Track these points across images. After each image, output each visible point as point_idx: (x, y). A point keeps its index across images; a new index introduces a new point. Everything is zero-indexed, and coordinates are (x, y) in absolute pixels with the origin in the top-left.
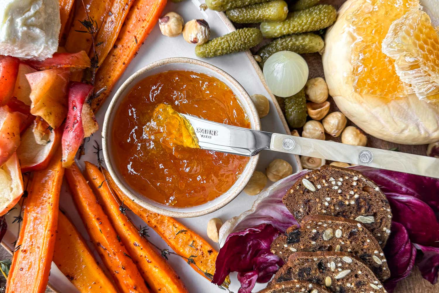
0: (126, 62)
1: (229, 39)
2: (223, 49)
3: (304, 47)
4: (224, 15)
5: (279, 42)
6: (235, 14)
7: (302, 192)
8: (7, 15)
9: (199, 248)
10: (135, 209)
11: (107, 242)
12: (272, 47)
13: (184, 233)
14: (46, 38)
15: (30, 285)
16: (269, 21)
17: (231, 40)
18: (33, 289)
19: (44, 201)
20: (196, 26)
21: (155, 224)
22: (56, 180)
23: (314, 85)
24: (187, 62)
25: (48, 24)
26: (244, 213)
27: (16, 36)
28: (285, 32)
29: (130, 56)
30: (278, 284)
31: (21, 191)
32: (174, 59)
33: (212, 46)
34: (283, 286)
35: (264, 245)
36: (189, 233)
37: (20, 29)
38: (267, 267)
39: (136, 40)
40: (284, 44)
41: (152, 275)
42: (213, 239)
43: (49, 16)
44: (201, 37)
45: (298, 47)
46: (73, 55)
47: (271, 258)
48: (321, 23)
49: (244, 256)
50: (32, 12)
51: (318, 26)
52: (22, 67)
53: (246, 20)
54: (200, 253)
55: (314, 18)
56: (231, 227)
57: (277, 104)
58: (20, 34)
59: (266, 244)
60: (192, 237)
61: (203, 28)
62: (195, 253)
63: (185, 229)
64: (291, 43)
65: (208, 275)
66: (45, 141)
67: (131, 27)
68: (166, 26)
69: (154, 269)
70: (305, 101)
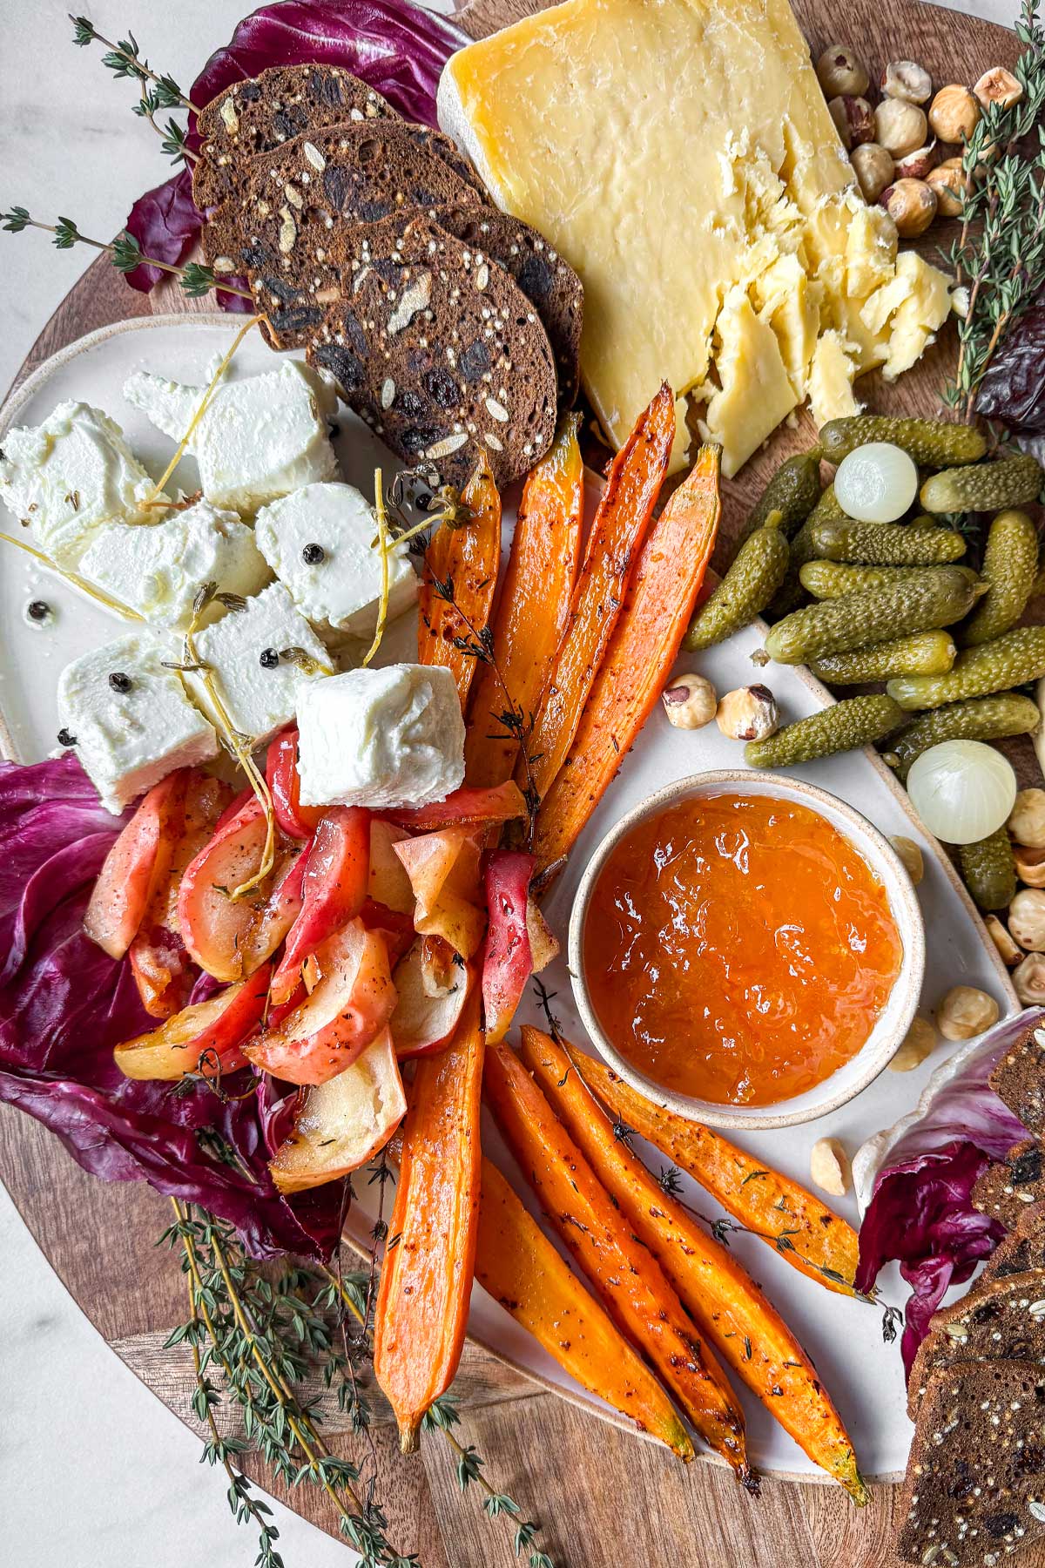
0: (595, 794)
1: (826, 724)
2: (813, 747)
3: (995, 726)
4: (805, 669)
5: (937, 718)
6: (833, 667)
7: (1034, 1061)
8: (370, 726)
9: (799, 1211)
10: (643, 1126)
11: (591, 1210)
12: (923, 731)
13: (760, 1177)
14: (444, 762)
15: (433, 1326)
16: (911, 676)
17: (832, 726)
18: (440, 1334)
19: (448, 1127)
20: (750, 703)
21: (693, 1160)
22: (470, 1076)
23: (1027, 808)
24: (727, 780)
25: (443, 733)
26: (901, 1121)
27: (391, 768)
28: (950, 697)
29: (603, 781)
30: (998, 1282)
31: (402, 1108)
32: (699, 777)
33: (788, 742)
34: (1013, 1286)
35: (955, 1192)
36: (772, 1179)
37: (397, 751)
38: (965, 1244)
39: (616, 744)
40: (950, 722)
41: (696, 1283)
42: (827, 1189)
43: (444, 714)
44: (764, 725)
45: (982, 726)
46: (491, 791)
47: (971, 1222)
48: (1031, 671)
49: (910, 1221)
50: (416, 711)
51: (1025, 677)
52: (375, 826)
53: (859, 679)
54: (803, 1225)
55: (1015, 661)
56: (879, 1156)
57: (946, 859)
58: (397, 763)
59: (959, 1190)
60: (779, 1187)
61: (766, 705)
62: (792, 1226)
63: (763, 1170)
64: (966, 719)
65: (830, 1276)
66: (446, 989)
67: (601, 715)
68: (684, 708)
69: (702, 1268)
70: (1008, 847)
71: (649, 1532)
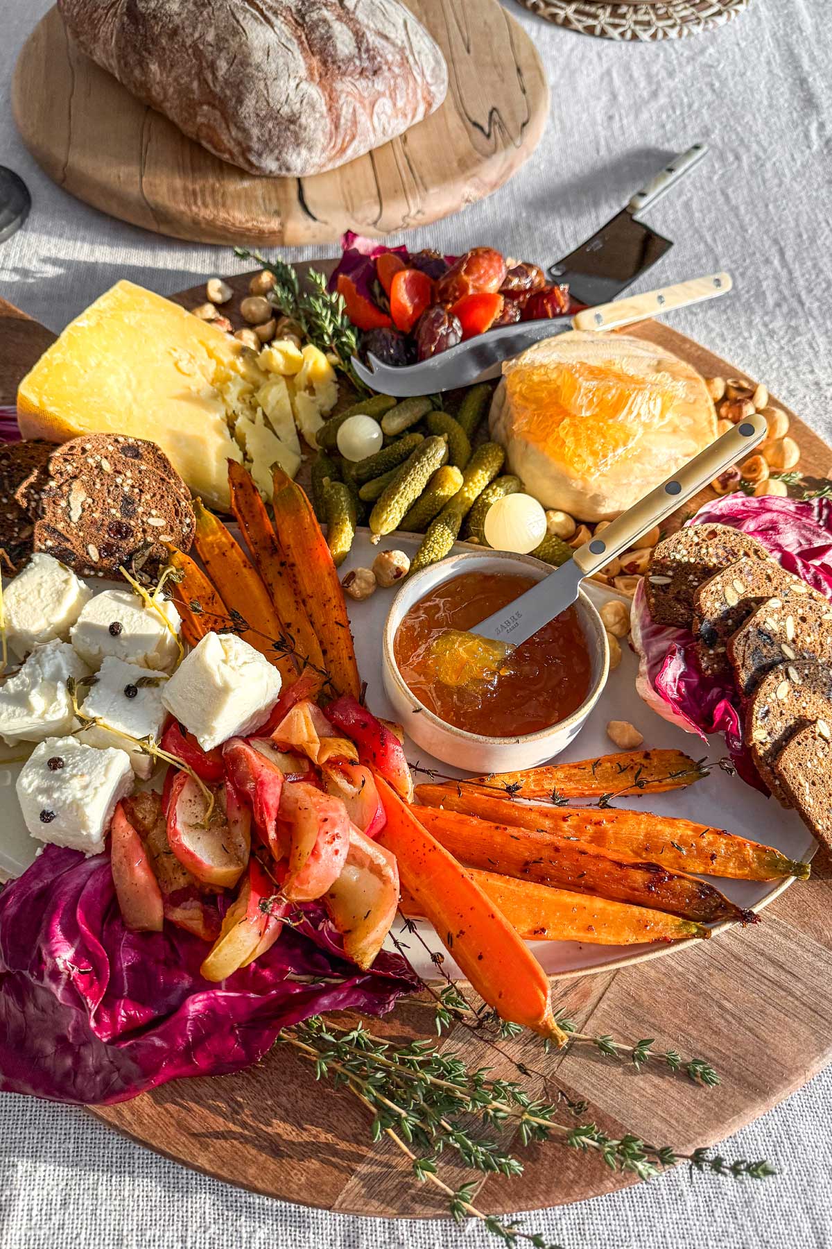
9: (631, 764)
67: (322, 618)
68: (357, 579)
71: (733, 1015)
